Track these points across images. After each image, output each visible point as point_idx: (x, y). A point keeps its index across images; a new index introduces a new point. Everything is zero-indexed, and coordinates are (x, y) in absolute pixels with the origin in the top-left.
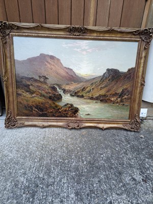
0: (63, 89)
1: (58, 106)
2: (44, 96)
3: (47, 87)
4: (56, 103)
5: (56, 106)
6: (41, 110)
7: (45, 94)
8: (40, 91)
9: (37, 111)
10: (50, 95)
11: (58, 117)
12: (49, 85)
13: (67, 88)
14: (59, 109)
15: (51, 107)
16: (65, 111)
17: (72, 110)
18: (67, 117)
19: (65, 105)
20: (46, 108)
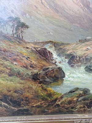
0: (68, 56)
1: (54, 94)
2: (19, 74)
3: (24, 51)
4: (49, 89)
5: (50, 95)
6: (16, 103)
7: (22, 70)
8: (6, 63)
9: (5, 106)
10: (35, 71)
11: (52, 113)
12: (31, 46)
13: (80, 51)
14: (56, 100)
15: (37, 96)
16: (70, 102)
17: (84, 100)
18: (72, 112)
19: (71, 92)
20: (28, 100)
